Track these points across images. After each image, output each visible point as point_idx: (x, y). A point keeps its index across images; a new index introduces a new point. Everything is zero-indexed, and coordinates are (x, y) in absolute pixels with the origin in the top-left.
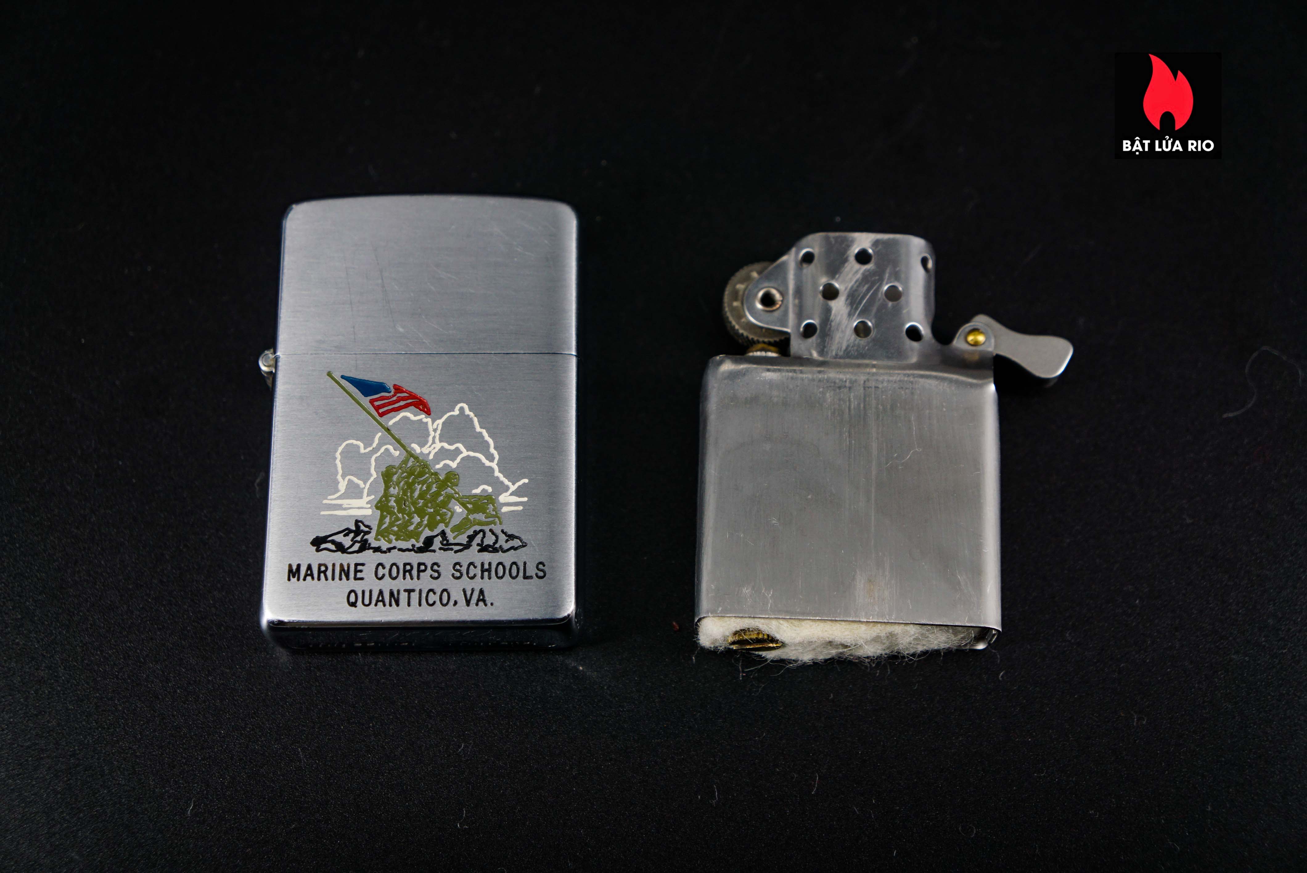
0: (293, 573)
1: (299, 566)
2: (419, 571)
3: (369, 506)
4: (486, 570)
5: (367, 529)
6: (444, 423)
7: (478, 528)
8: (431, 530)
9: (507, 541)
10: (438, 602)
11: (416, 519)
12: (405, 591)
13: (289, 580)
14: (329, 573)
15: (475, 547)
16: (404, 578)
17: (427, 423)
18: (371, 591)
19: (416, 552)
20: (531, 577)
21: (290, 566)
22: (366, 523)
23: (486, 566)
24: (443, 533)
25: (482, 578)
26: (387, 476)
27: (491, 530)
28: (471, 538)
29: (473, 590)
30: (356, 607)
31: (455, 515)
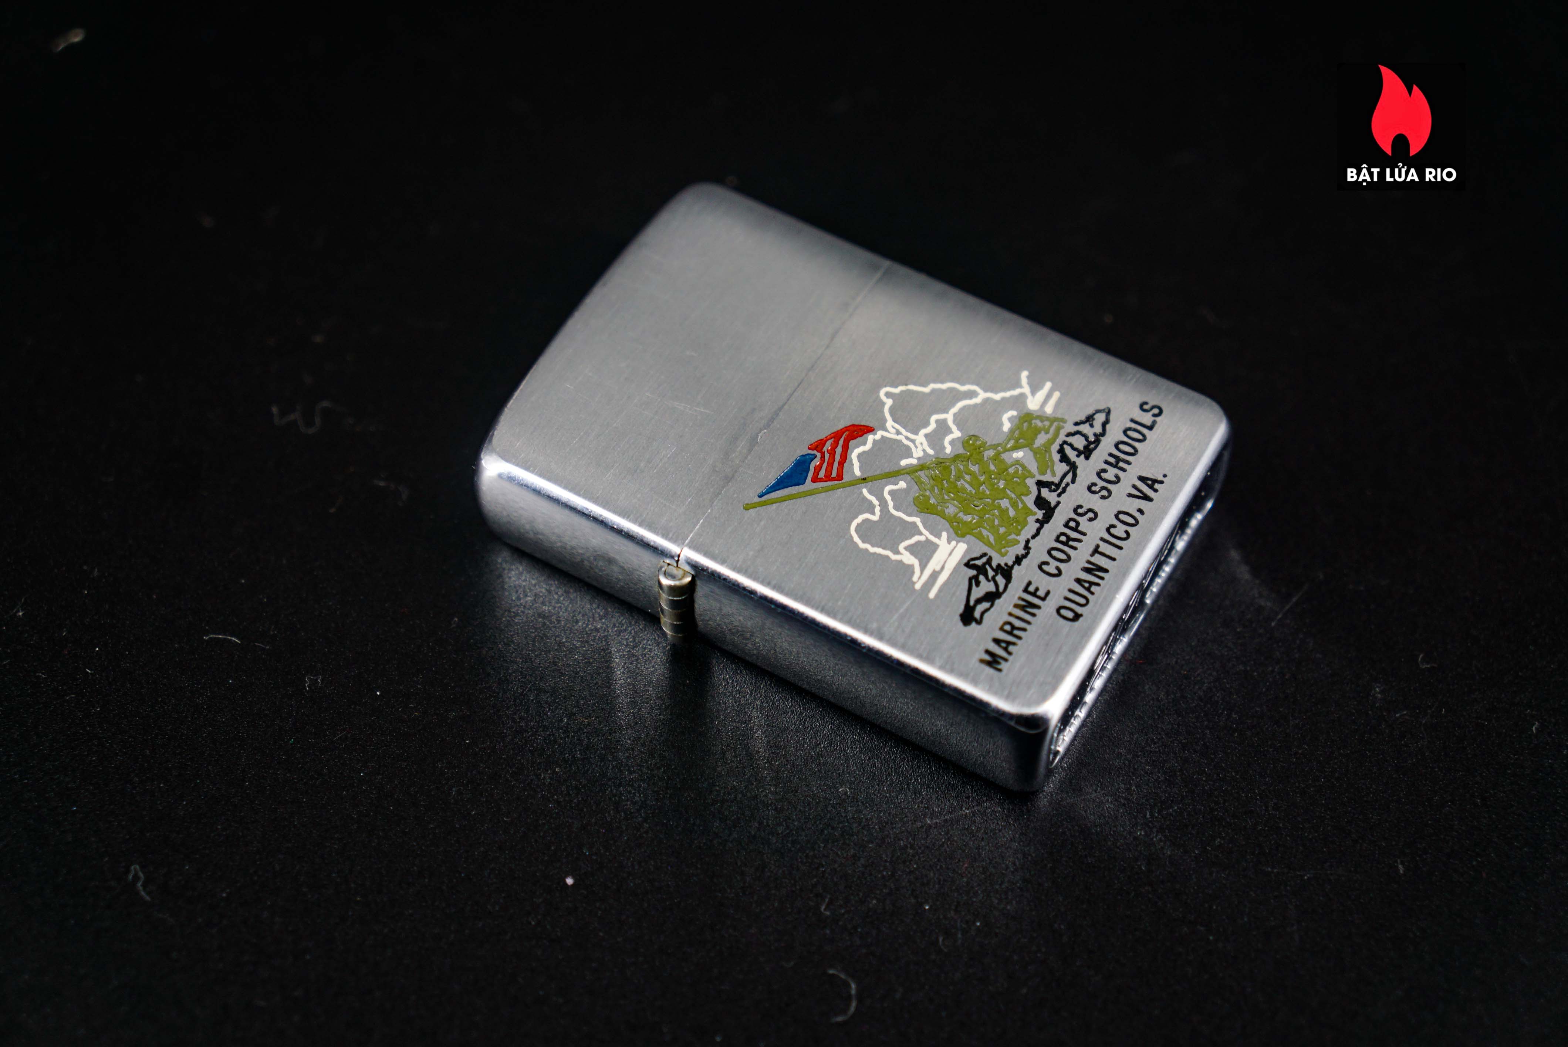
0: (993, 661)
1: (988, 652)
2: (1075, 530)
3: (954, 543)
4: (1116, 462)
5: (984, 560)
6: (895, 421)
7: (1056, 447)
8: (1029, 493)
9: (1092, 426)
10: (1129, 529)
11: (1005, 503)
12: (1092, 555)
13: (1000, 670)
14: (1018, 623)
15: (1080, 461)
16: (1075, 548)
17: (882, 436)
18: (1071, 591)
19: (1047, 522)
20: (1154, 423)
21: (982, 661)
22: (977, 555)
23: (1112, 460)
24: (1040, 484)
25: (1124, 470)
26: (923, 507)
27: (1069, 435)
28: (1064, 458)
29: (1134, 487)
30: (1081, 615)
31: (1024, 461)
